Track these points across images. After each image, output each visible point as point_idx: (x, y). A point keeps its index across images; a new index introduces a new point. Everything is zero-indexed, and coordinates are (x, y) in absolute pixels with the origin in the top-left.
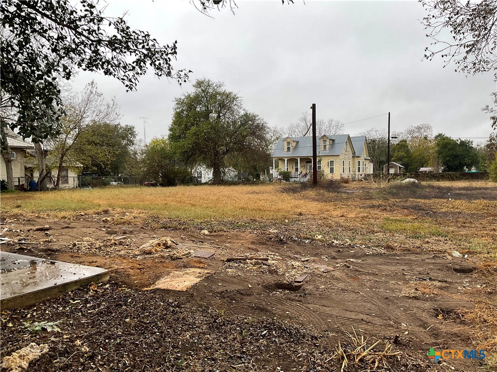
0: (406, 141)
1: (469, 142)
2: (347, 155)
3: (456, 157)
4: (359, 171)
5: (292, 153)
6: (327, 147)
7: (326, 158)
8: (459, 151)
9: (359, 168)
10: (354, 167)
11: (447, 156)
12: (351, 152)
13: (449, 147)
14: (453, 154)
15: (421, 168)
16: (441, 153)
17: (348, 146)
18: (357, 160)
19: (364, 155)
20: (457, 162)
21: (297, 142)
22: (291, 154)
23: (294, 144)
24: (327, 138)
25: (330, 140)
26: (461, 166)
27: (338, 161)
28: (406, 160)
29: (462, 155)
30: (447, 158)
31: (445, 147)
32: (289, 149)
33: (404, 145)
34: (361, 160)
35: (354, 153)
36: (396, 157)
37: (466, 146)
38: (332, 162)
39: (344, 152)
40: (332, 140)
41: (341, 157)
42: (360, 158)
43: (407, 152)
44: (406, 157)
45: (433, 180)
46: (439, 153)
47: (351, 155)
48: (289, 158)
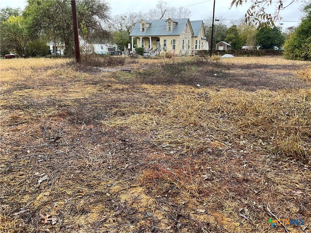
0: (236, 26)
1: (280, 27)
2: (187, 35)
3: (269, 38)
4: (196, 48)
5: (146, 33)
6: (171, 28)
7: (170, 37)
8: (272, 34)
9: (196, 46)
10: (192, 44)
11: (263, 38)
12: (190, 33)
13: (265, 31)
14: (267, 36)
15: (243, 46)
16: (259, 36)
17: (188, 28)
18: (195, 39)
19: (201, 35)
20: (269, 43)
21: (150, 24)
22: (144, 34)
23: (148, 26)
24: (171, 21)
25: (174, 22)
26: (272, 45)
27: (178, 39)
28: (235, 40)
29: (274, 37)
30: (263, 40)
31: (262, 31)
32: (143, 29)
33: (234, 29)
34: (199, 39)
35: (193, 34)
36: (228, 38)
37: (277, 31)
38: (174, 40)
39: (184, 32)
40: (175, 23)
41: (181, 37)
42: (197, 38)
43: (236, 34)
44: (234, 38)
45: (245, 56)
46: (258, 35)
47: (190, 36)
48: (143, 37)
